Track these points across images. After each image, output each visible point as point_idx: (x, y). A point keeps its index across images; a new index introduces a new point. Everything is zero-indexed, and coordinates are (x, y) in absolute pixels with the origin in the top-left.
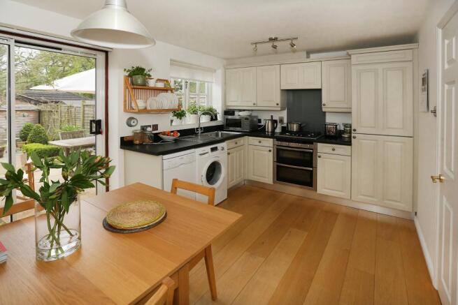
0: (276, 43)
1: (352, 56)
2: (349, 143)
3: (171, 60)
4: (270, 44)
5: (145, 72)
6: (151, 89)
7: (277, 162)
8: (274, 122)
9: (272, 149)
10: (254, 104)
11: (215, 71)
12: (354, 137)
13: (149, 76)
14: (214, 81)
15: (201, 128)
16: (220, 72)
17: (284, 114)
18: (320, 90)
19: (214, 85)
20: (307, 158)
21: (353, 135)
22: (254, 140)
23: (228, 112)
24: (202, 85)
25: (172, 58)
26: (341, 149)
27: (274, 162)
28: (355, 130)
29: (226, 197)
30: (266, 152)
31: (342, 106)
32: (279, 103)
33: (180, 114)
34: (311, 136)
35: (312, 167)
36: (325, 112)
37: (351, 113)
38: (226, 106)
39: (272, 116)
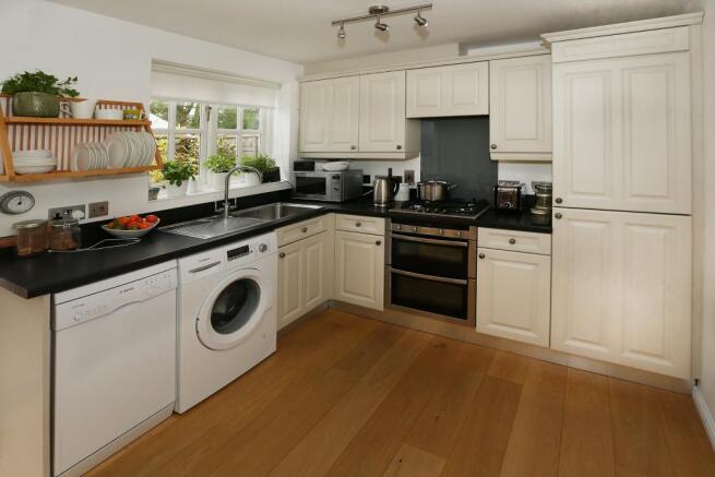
0: (383, 20)
1: (554, 46)
2: (546, 227)
3: (155, 62)
4: (374, 22)
5: (55, 85)
6: (82, 125)
7: (393, 266)
8: (393, 182)
9: (382, 239)
10: (353, 148)
11: (280, 86)
12: (559, 216)
13: (73, 93)
14: (276, 106)
15: (231, 201)
16: (290, 88)
17: (415, 166)
18: (486, 117)
19: (276, 112)
20: (456, 257)
21: (555, 211)
22: (347, 221)
23: (304, 164)
24: (251, 113)
25: (158, 57)
26: (528, 240)
27: (386, 265)
28: (559, 201)
29: (273, 348)
30: (371, 246)
31: (531, 148)
32: (403, 144)
33: (178, 176)
34: (466, 213)
35: (466, 278)
36: (497, 162)
37: (551, 162)
38: (299, 152)
39: (390, 170)
